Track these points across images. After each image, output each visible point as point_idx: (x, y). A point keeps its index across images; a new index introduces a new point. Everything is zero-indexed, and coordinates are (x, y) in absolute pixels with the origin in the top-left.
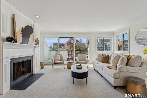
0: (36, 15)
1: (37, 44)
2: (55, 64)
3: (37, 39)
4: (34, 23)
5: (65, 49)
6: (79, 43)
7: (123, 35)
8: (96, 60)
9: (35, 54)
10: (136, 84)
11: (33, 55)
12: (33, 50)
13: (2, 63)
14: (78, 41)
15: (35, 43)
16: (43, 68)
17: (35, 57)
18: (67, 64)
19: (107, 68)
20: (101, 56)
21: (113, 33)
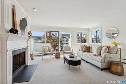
0: (34, 9)
1: (30, 37)
2: (45, 55)
3: (30, 32)
4: (28, 16)
5: (42, 42)
6: (54, 36)
7: (96, 31)
8: (80, 50)
9: (28, 46)
10: (118, 65)
11: (26, 47)
12: (26, 42)
13: (6, 56)
14: (54, 35)
15: (28, 35)
16: (33, 59)
17: (28, 49)
18: (55, 54)
19: (94, 56)
20: (84, 47)
21: (88, 30)
